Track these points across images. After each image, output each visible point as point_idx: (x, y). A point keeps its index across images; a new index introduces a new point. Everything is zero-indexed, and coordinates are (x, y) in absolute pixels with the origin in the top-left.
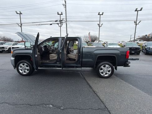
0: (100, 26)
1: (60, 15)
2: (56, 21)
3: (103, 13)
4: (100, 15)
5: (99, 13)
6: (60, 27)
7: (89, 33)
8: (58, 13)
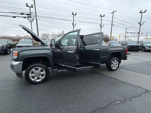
0: (74, 25)
1: (30, 7)
2: (22, 14)
3: (76, 13)
4: (74, 15)
5: (73, 13)
6: (31, 21)
7: (63, 32)
8: (27, 4)
